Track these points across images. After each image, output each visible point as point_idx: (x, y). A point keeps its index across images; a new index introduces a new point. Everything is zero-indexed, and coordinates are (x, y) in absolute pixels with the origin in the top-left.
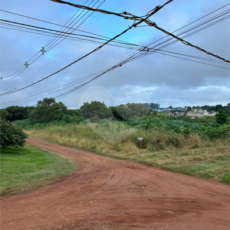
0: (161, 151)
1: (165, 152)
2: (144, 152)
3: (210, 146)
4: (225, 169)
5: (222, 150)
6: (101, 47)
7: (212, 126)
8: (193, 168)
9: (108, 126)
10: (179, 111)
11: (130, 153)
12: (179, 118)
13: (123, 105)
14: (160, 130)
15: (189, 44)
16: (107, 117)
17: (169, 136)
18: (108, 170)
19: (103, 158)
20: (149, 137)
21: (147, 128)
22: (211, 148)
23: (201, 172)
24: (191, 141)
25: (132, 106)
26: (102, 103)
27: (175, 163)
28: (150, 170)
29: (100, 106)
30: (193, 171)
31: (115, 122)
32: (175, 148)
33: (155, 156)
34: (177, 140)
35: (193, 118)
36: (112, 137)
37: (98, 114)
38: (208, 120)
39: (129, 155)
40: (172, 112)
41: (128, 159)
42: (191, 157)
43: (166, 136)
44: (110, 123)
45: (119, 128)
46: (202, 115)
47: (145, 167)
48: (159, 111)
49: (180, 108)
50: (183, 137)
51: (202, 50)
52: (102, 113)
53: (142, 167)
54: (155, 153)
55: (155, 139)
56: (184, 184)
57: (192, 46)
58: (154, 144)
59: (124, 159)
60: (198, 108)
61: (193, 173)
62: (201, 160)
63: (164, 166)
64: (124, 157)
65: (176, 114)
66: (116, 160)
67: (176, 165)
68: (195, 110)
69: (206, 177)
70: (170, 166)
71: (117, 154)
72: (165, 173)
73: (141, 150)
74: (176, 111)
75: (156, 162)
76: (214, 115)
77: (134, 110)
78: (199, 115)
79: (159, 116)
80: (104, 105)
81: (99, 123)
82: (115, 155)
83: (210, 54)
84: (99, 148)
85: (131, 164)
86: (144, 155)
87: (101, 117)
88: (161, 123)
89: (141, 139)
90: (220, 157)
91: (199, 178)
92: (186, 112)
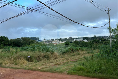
0: (40, 62)
1: (42, 62)
2: (31, 64)
3: (62, 57)
4: (69, 67)
5: (67, 59)
6: (5, 5)
7: (63, 48)
8: (55, 69)
9: (10, 50)
10: (49, 41)
11: (23, 65)
12: (49, 45)
13: (19, 38)
14: (39, 51)
15: (52, 9)
16: (9, 45)
17: (44, 54)
18: (10, 76)
19: (6, 69)
20: (34, 55)
21: (33, 50)
22: (63, 58)
23: (59, 70)
24: (54, 55)
25: (24, 39)
26: (6, 37)
27: (47, 67)
28: (34, 72)
29: (4, 39)
30: (55, 70)
31: (14, 48)
32: (47, 60)
33: (37, 65)
34: (48, 56)
35: (55, 44)
36: (12, 57)
37: (3, 44)
38: (62, 45)
39: (22, 66)
40: (46, 41)
41: (22, 68)
42: (54, 63)
43: (42, 54)
44: (11, 49)
45: (16, 51)
46: (59, 43)
47: (31, 72)
48: (39, 41)
49: (49, 39)
50: (51, 54)
51: (58, 13)
52: (6, 43)
53: (30, 72)
54: (36, 64)
55: (37, 56)
56: (51, 77)
57: (53, 10)
58: (36, 58)
59: (20, 68)
60: (57, 39)
61: (55, 71)
62: (59, 64)
63: (42, 70)
64: (19, 67)
65: (47, 43)
66: (15, 70)
67: (47, 68)
68: (56, 41)
69: (61, 72)
70: (44, 69)
71: (15, 66)
72: (42, 73)
73: (29, 63)
74: (47, 41)
75: (37, 68)
76: (64, 43)
77: (25, 41)
78: (58, 43)
79: (39, 44)
80: (7, 38)
81: (4, 49)
82: (14, 67)
83: (61, 15)
84: (3, 64)
85: (23, 71)
86: (31, 65)
87: (5, 45)
88: (40, 47)
89: (29, 56)
90: (67, 62)
91: (58, 73)
92: (52, 42)
